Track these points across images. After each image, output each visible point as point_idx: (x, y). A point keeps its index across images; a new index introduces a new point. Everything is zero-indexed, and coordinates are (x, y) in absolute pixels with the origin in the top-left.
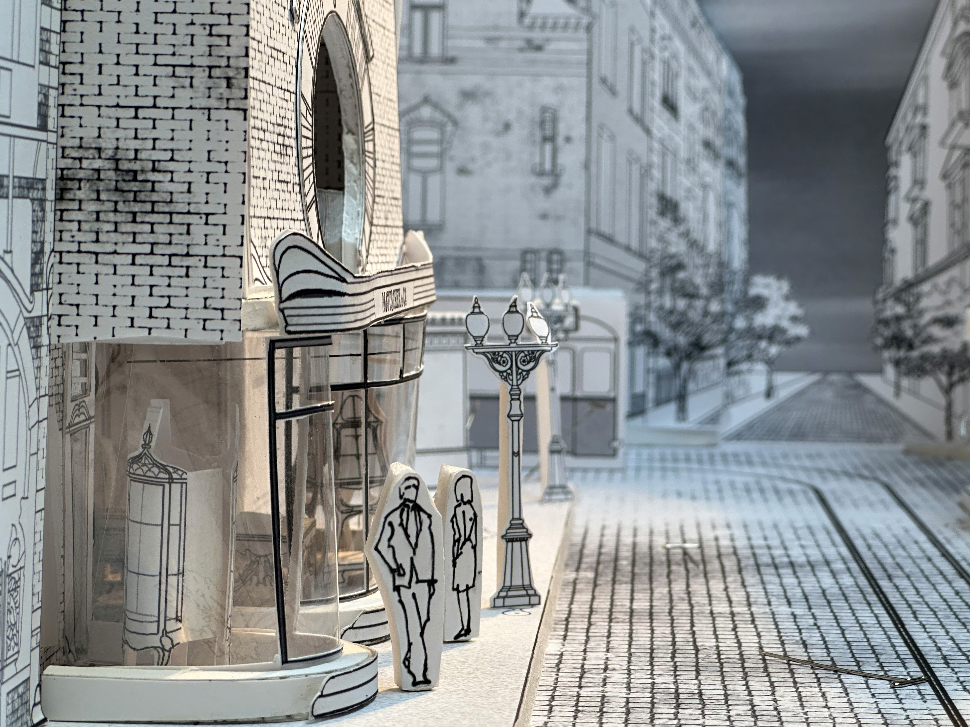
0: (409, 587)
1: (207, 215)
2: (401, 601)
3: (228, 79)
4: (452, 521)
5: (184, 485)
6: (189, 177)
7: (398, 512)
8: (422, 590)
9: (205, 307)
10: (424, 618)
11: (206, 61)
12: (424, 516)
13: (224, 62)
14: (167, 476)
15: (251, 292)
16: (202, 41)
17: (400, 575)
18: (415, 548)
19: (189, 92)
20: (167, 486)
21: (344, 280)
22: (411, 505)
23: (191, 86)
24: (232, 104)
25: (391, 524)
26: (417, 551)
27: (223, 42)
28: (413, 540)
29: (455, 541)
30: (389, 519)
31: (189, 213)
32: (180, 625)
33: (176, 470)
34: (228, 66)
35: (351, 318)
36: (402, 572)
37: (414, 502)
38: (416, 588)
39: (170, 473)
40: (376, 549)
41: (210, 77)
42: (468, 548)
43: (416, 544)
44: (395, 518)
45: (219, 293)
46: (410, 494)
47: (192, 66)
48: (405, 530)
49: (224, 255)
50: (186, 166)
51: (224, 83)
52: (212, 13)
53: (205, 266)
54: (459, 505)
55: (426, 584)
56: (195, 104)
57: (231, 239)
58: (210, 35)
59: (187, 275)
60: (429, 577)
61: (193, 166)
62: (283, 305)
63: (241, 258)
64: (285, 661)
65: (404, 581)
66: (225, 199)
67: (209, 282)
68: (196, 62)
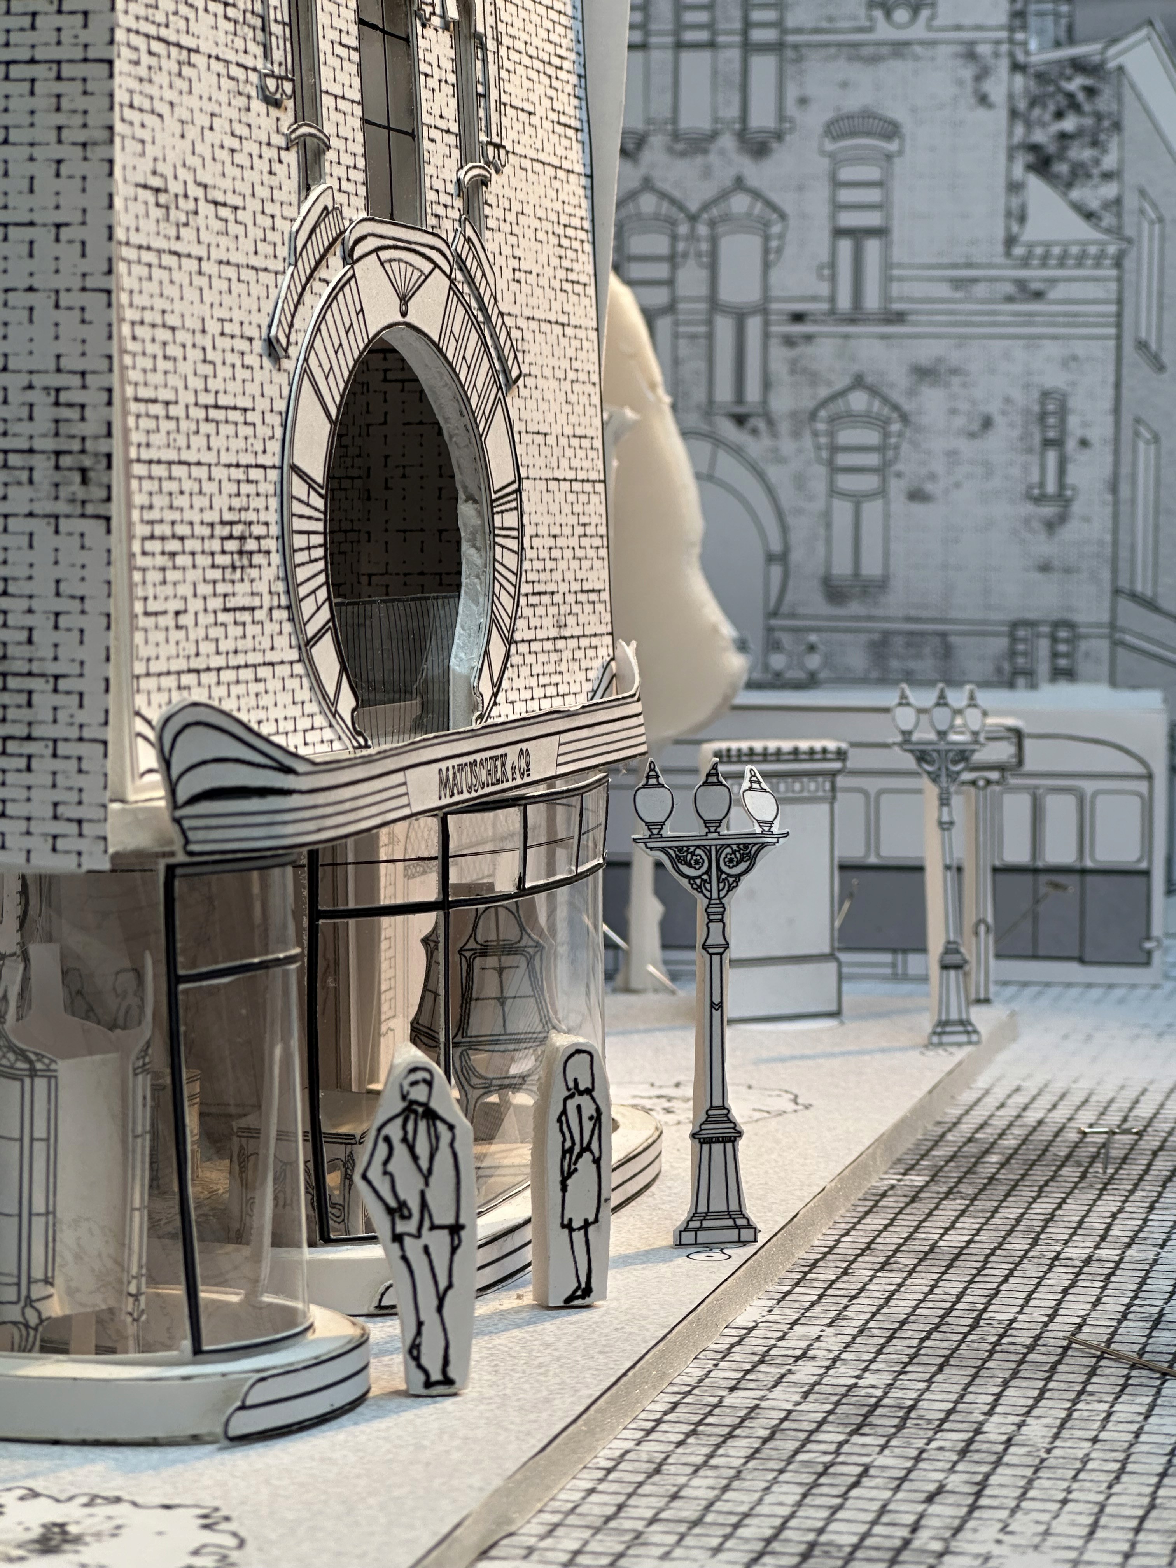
0: (418, 1236)
1: (56, 677)
2: (404, 1258)
3: (83, 471)
4: (559, 1120)
5: (53, 1081)
6: (29, 620)
7: (399, 1121)
8: (439, 1241)
9: (55, 817)
10: (443, 1284)
11: (50, 444)
12: (441, 1127)
13: (76, 446)
14: (26, 1066)
15: (138, 790)
16: (45, 413)
17: (403, 1217)
18: (427, 1176)
19: (27, 491)
20: (27, 1081)
21: (288, 771)
22: (420, 1110)
23: (31, 481)
24: (90, 509)
25: (387, 1139)
26: (432, 1180)
27: (74, 414)
28: (424, 1163)
29: (564, 1152)
30: (385, 1132)
31: (30, 674)
32: (51, 1290)
33: (40, 1057)
34: (83, 451)
35: (311, 826)
36: (406, 1213)
37: (425, 1105)
38: (428, 1237)
39: (30, 1062)
40: (364, 1177)
41: (57, 467)
42: (585, 1163)
43: (430, 1170)
44: (394, 1131)
45: (74, 797)
46: (419, 1094)
47: (31, 451)
48: (411, 1148)
49: (81, 739)
50: (24, 604)
51: (77, 477)
52: (59, 370)
53: (55, 755)
54: (571, 1096)
55: (445, 1233)
56: (38, 509)
57: (90, 715)
58: (57, 404)
59: (29, 769)
60: (450, 1220)
61: (35, 604)
62: (179, 813)
63: (105, 743)
64: (197, 1350)
65: (409, 1226)
66: (81, 653)
67: (60, 780)
68: (38, 444)
